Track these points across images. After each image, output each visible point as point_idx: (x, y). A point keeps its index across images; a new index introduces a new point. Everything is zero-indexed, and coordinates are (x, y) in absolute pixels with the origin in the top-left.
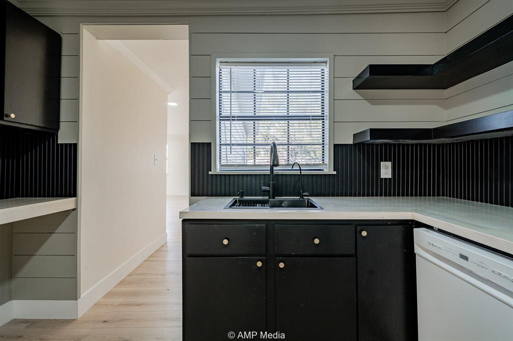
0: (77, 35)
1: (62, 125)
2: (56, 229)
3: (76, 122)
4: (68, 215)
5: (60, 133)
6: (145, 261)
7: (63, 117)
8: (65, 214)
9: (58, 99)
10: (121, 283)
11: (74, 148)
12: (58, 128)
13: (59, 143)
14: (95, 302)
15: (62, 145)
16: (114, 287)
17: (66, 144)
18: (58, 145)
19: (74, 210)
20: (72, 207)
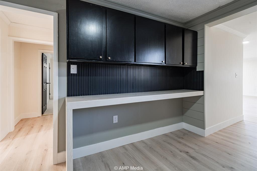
0: (203, 29)
1: (198, 64)
2: (196, 101)
3: (203, 62)
4: (201, 97)
5: (197, 67)
6: (231, 125)
7: (198, 61)
8: (199, 97)
9: (197, 55)
10: (220, 131)
11: (202, 72)
12: (197, 65)
13: (197, 71)
14: (211, 134)
15: (198, 71)
16: (218, 131)
17: (200, 71)
18: (196, 71)
19: (203, 95)
20: (202, 94)
